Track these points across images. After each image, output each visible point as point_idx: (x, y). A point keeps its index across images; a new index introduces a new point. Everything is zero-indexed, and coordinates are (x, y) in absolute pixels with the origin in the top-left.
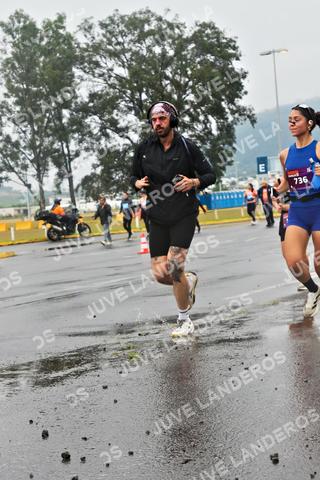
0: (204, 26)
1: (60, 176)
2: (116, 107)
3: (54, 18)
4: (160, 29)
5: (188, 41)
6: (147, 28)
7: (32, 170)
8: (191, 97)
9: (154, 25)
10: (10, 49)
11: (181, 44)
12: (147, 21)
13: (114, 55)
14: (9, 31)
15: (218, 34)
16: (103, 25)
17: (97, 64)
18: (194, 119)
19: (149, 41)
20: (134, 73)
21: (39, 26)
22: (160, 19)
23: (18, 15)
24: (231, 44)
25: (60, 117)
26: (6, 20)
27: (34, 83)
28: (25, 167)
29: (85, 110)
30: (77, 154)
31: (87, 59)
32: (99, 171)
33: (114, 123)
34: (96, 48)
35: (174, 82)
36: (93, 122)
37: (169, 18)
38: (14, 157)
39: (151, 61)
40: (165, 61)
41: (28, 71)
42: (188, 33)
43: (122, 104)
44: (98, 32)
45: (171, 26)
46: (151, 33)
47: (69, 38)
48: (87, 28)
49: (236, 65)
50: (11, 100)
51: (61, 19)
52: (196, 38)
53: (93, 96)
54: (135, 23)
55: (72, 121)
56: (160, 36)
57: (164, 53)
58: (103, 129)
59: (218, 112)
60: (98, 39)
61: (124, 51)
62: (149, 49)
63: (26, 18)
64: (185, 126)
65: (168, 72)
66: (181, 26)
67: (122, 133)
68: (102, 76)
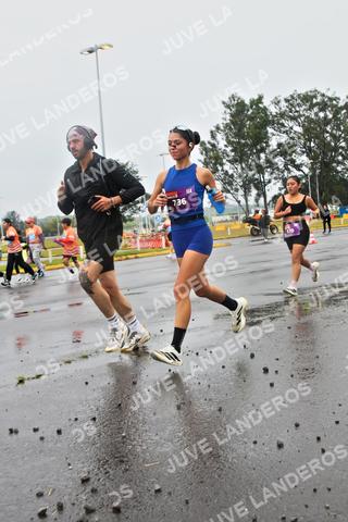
1: (258, 195)
2: (294, 151)
3: (256, 97)
4: (323, 101)
5: (342, 108)
6: (315, 101)
7: (241, 192)
8: (343, 144)
9: (319, 99)
10: (228, 117)
11: (337, 111)
12: (315, 97)
13: (293, 119)
14: (228, 107)
16: (287, 101)
17: (283, 125)
18: (345, 158)
19: (316, 109)
20: (306, 130)
21: (247, 102)
22: (323, 95)
23: (233, 97)
25: (259, 159)
27: (243, 138)
28: (237, 190)
30: (269, 182)
31: (277, 122)
32: (282, 192)
33: (293, 161)
34: (282, 115)
35: (332, 135)
36: (280, 161)
37: (330, 94)
38: (230, 184)
39: (317, 122)
40: (326, 121)
41: (239, 131)
42: (341, 104)
43: (298, 150)
44: (284, 105)
45: (331, 99)
46: (317, 104)
47: (265, 109)
48: (277, 103)
50: (229, 149)
51: (260, 99)
52: (347, 106)
53: (280, 145)
54: (307, 99)
55: (267, 161)
56: (323, 107)
57: (326, 116)
58: (286, 165)
60: (283, 110)
61: (300, 116)
62: (316, 114)
63: (239, 98)
64: (339, 163)
65: (328, 129)
66: (336, 99)
67: (298, 167)
68: (286, 132)
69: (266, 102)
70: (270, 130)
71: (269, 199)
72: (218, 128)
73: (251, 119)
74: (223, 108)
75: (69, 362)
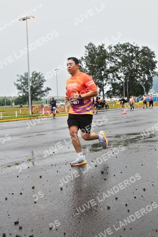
0: (145, 47)
1: (100, 90)
2: (117, 71)
3: (101, 45)
4: (132, 48)
5: (140, 52)
6: (128, 48)
8: (140, 69)
9: (130, 47)
10: (87, 53)
11: (138, 53)
12: (128, 46)
13: (118, 56)
14: (87, 49)
15: (149, 50)
16: (115, 47)
17: (113, 58)
18: (141, 75)
19: (128, 52)
20: (123, 61)
21: (97, 47)
22: (132, 45)
23: (90, 44)
24: (153, 53)
25: (101, 74)
26: (87, 45)
27: (94, 63)
29: (108, 72)
30: (106, 84)
31: (110, 57)
32: (112, 89)
33: (117, 75)
34: (113, 54)
36: (111, 75)
37: (135, 45)
39: (128, 57)
40: (133, 58)
41: (92, 60)
42: (140, 50)
43: (119, 70)
44: (113, 49)
45: (135, 48)
46: (129, 49)
47: (105, 51)
48: (110, 48)
49: (154, 59)
50: (87, 68)
52: (142, 51)
53: (111, 68)
54: (124, 47)
55: (104, 75)
56: (132, 51)
57: (133, 55)
58: (113, 77)
59: (148, 73)
60: (113, 51)
61: (121, 55)
62: (128, 54)
63: (93, 45)
64: (138, 77)
65: (134, 61)
66: (138, 47)
67: (119, 78)
68: (114, 62)
69: (106, 48)
70: (107, 61)
71: (105, 92)
72: (82, 58)
73: (98, 55)
74: (85, 49)
75: (10, 166)
